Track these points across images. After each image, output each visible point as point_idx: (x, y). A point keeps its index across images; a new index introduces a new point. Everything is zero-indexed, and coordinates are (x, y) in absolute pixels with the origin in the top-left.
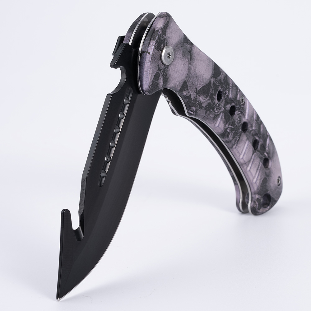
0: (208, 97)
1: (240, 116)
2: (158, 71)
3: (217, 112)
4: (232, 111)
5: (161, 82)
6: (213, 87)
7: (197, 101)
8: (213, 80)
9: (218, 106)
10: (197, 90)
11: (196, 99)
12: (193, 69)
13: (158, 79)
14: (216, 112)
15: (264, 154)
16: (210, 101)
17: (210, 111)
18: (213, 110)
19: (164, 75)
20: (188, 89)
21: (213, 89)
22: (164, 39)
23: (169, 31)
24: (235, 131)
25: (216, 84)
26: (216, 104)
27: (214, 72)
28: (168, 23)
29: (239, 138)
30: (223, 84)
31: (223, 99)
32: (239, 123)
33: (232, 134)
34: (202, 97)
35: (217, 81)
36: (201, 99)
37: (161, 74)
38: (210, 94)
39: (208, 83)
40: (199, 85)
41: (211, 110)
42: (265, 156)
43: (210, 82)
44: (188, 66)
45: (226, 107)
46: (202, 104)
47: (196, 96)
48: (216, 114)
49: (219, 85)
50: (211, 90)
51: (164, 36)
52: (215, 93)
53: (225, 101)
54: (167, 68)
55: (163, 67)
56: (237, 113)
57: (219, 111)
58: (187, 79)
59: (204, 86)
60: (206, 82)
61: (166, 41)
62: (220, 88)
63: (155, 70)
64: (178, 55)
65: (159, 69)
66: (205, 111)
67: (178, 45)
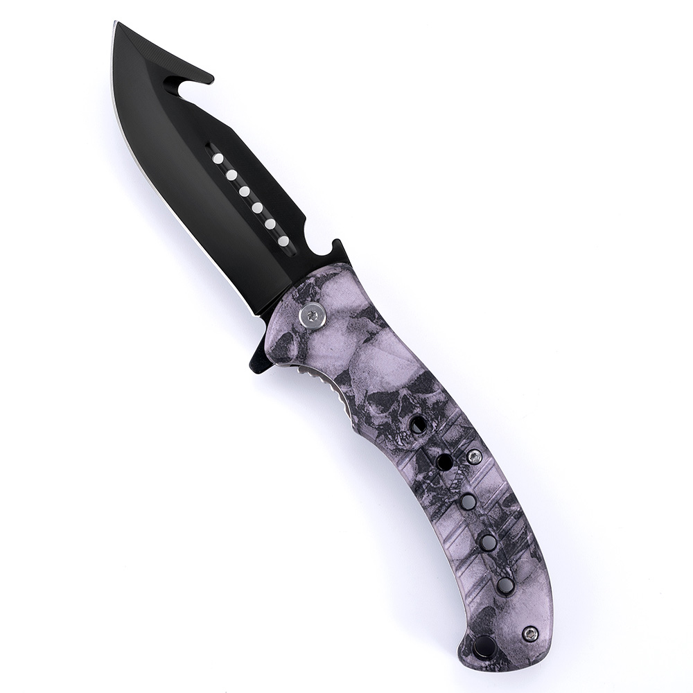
0: (387, 413)
1: (462, 479)
2: (291, 332)
3: (402, 445)
4: (445, 463)
5: (293, 350)
6: (401, 402)
7: (364, 410)
8: (404, 392)
9: (406, 436)
10: (367, 392)
11: (362, 406)
12: (363, 357)
13: (289, 343)
14: (400, 443)
15: (505, 568)
16: (390, 421)
17: (386, 437)
18: (394, 438)
19: (301, 341)
20: (351, 386)
21: (401, 405)
22: (316, 293)
23: (330, 286)
24: (438, 494)
25: (411, 401)
26: (402, 432)
27: (412, 382)
28: (334, 276)
29: (446, 510)
30: (429, 408)
31: (426, 433)
32: (456, 489)
33: (431, 496)
34: (374, 407)
35: (415, 398)
36: (373, 410)
37: (296, 340)
38: (391, 410)
39: (392, 391)
40: (371, 387)
41: (390, 436)
42: (507, 572)
43: (397, 392)
44: (354, 348)
45: (430, 449)
46: (372, 420)
47: (364, 402)
48: (399, 447)
49: (418, 405)
50: (395, 404)
51: (317, 288)
52: (404, 414)
53: (429, 439)
54: (310, 334)
55: (301, 330)
56: (454, 470)
57: (406, 445)
58: (350, 368)
59: (382, 393)
60: (388, 389)
61: (318, 297)
62: (418, 410)
63: (285, 328)
64: (337, 325)
65: (293, 329)
66: (377, 432)
67: (343, 311)
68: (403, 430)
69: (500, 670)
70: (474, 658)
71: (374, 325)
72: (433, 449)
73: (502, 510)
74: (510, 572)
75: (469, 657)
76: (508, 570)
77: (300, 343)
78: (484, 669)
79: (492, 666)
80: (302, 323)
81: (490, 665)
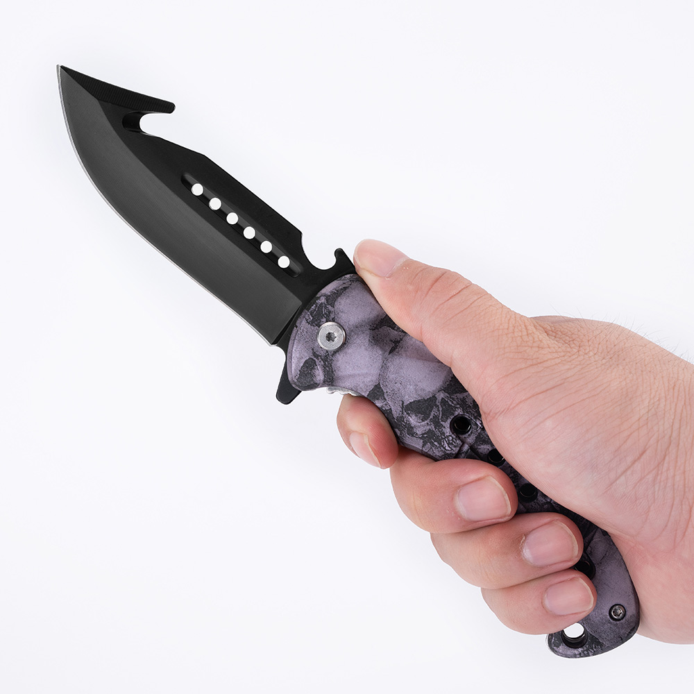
0: (428, 420)
2: (313, 357)
3: (449, 449)
5: (319, 375)
6: (440, 406)
7: (403, 421)
8: (441, 396)
9: (452, 440)
10: (403, 403)
11: (401, 417)
12: (392, 369)
13: (313, 368)
14: (447, 448)
16: (432, 427)
17: (432, 444)
18: (440, 444)
19: (325, 364)
20: (385, 399)
21: (441, 409)
22: (330, 312)
23: (343, 302)
25: (450, 403)
26: (448, 437)
27: (448, 383)
28: (345, 290)
30: (469, 406)
31: (472, 433)
34: (414, 417)
35: (453, 399)
36: (413, 420)
37: (319, 364)
38: (431, 417)
39: (428, 397)
40: (407, 397)
41: (436, 443)
43: (434, 396)
44: (381, 361)
45: (479, 447)
46: (415, 429)
47: (403, 413)
48: (448, 452)
49: (458, 406)
50: (435, 409)
51: (330, 307)
52: (445, 416)
53: (476, 437)
54: (333, 355)
55: (323, 353)
57: (454, 449)
58: (381, 382)
59: (419, 401)
60: (424, 396)
61: (332, 316)
62: (459, 412)
63: (306, 354)
64: (358, 341)
65: (314, 354)
66: (422, 441)
67: (361, 326)
68: (448, 434)
69: (594, 654)
70: (566, 647)
71: (396, 332)
72: (482, 446)
75: (560, 647)
77: (324, 367)
78: (578, 656)
79: (586, 652)
80: (322, 346)
81: (583, 652)
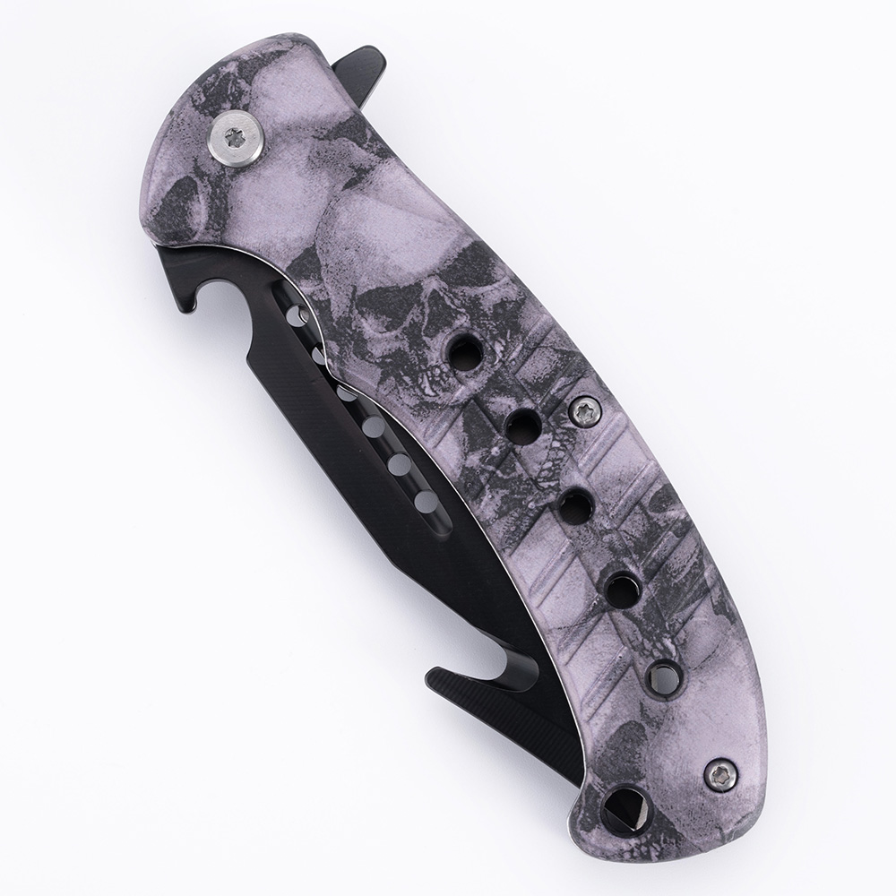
0: (399, 330)
1: (561, 459)
2: (193, 176)
3: (433, 394)
4: (525, 426)
5: (199, 213)
6: (426, 305)
7: (350, 327)
8: (433, 285)
9: (440, 376)
10: (355, 290)
11: (346, 319)
12: (344, 218)
13: (190, 198)
14: (428, 391)
15: (660, 640)
16: (405, 345)
17: (400, 381)
18: (415, 380)
19: (214, 193)
20: (321, 279)
21: (427, 311)
22: (241, 93)
23: (270, 77)
24: (513, 493)
25: (449, 303)
26: (432, 368)
27: (449, 263)
28: (279, 57)
29: (531, 525)
30: (485, 315)
31: (481, 369)
32: (549, 479)
33: (498, 498)
34: (371, 320)
35: (455, 295)
36: (369, 326)
37: (203, 190)
38: (406, 324)
39: (406, 284)
40: (364, 279)
41: (407, 379)
42: (666, 649)
43: (418, 284)
44: (324, 201)
45: (493, 400)
46: (369, 345)
47: (351, 311)
48: (428, 399)
49: (463, 310)
50: (416, 310)
51: (243, 84)
52: (434, 328)
53: (489, 380)
54: (232, 177)
55: (214, 170)
56: (545, 441)
57: (441, 394)
58: (319, 243)
59: (386, 290)
60: (398, 281)
61: (245, 100)
62: (463, 321)
63: (180, 168)
64: (287, 156)
65: (197, 170)
66: (379, 371)
67: (298, 127)
68: (434, 363)
69: (662, 857)
70: (606, 832)
71: (364, 153)
72: (498, 399)
73: (649, 518)
74: (672, 647)
75: (594, 832)
76: (668, 642)
77: (212, 198)
78: (627, 856)
79: (644, 849)
80: (215, 155)
81: (638, 847)
